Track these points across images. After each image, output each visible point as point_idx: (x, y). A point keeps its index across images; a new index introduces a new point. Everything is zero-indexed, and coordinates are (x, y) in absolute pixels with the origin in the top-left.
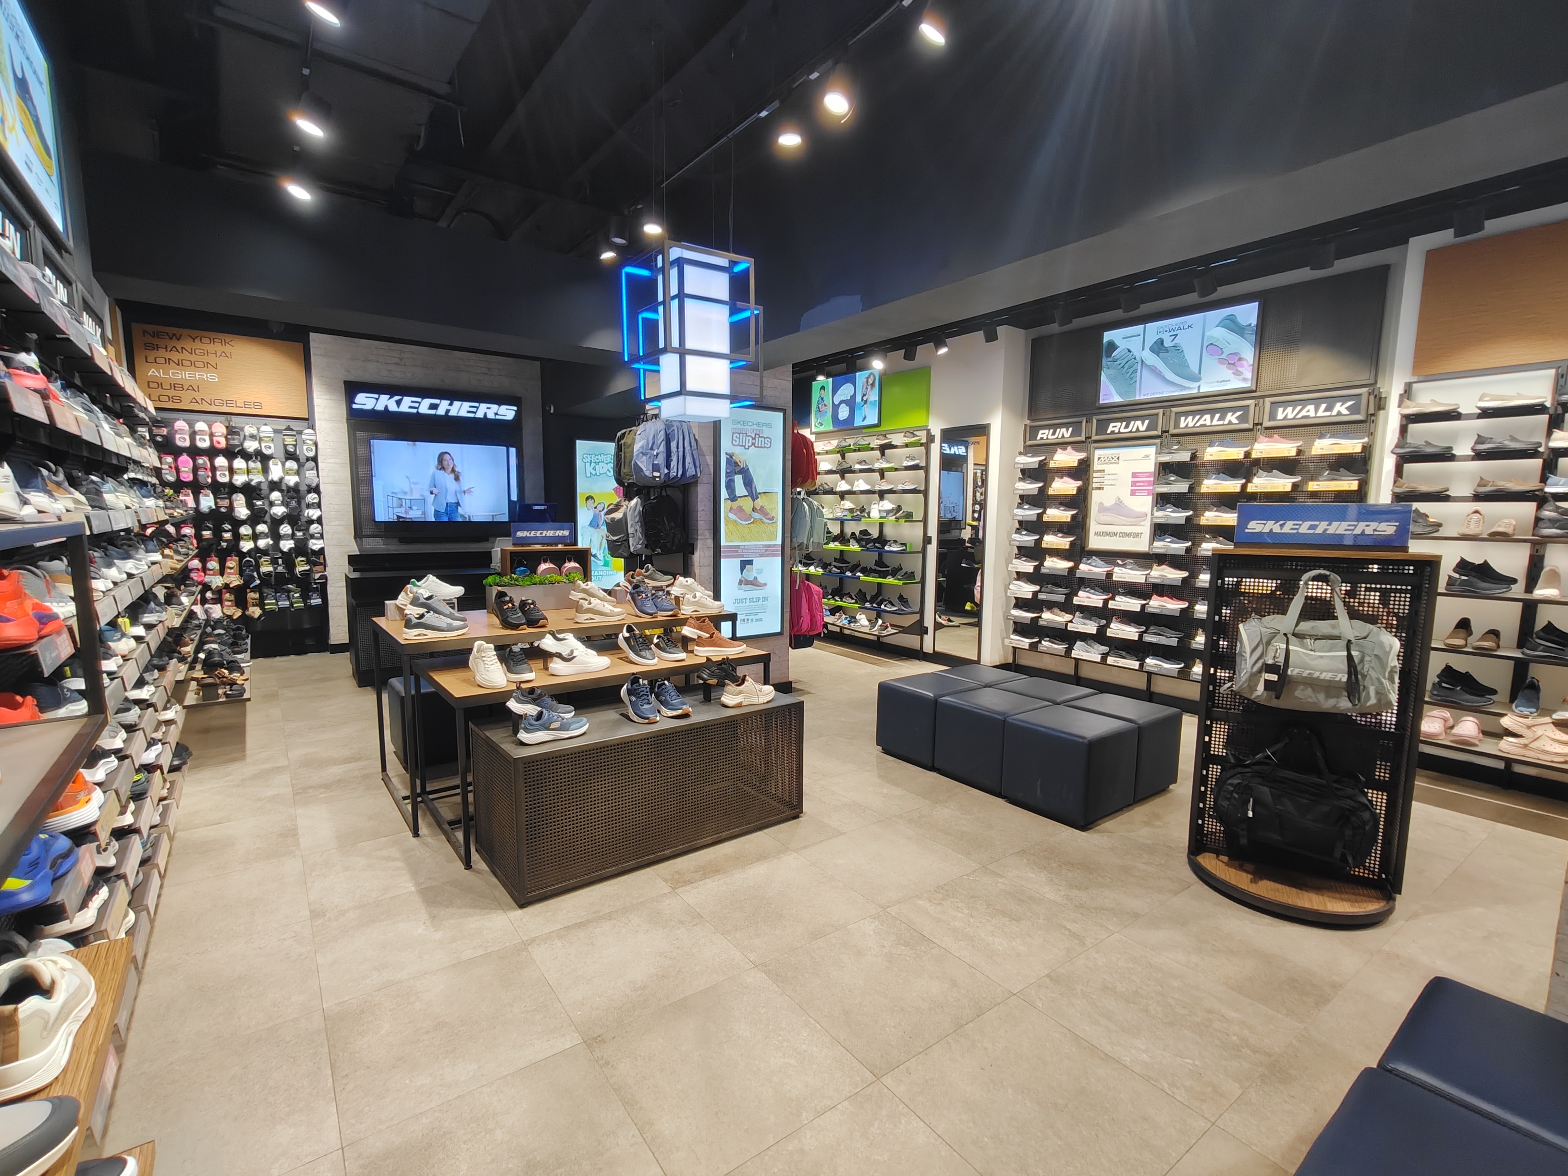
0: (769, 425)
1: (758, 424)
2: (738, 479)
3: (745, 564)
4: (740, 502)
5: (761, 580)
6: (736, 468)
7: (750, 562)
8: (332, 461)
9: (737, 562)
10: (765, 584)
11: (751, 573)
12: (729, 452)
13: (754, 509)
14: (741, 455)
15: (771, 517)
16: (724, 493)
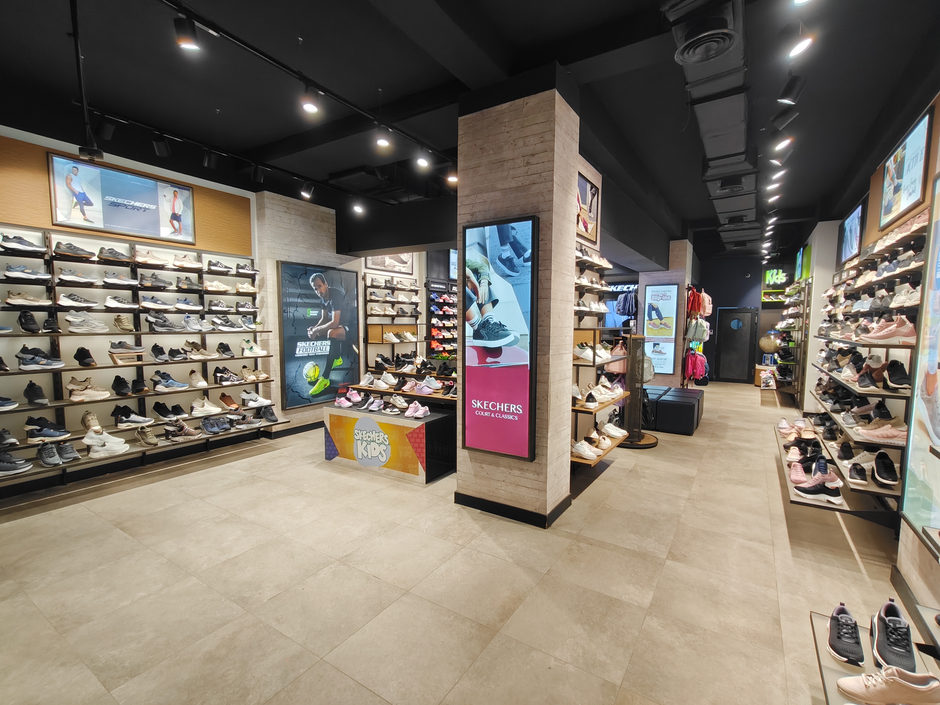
0: (670, 291)
1: (665, 291)
2: (654, 313)
3: (655, 345)
4: (653, 321)
5: (663, 351)
6: (652, 308)
7: (658, 344)
9: (651, 344)
10: (666, 353)
11: (657, 348)
12: (650, 303)
13: (661, 324)
14: (655, 304)
15: (670, 327)
16: (646, 318)
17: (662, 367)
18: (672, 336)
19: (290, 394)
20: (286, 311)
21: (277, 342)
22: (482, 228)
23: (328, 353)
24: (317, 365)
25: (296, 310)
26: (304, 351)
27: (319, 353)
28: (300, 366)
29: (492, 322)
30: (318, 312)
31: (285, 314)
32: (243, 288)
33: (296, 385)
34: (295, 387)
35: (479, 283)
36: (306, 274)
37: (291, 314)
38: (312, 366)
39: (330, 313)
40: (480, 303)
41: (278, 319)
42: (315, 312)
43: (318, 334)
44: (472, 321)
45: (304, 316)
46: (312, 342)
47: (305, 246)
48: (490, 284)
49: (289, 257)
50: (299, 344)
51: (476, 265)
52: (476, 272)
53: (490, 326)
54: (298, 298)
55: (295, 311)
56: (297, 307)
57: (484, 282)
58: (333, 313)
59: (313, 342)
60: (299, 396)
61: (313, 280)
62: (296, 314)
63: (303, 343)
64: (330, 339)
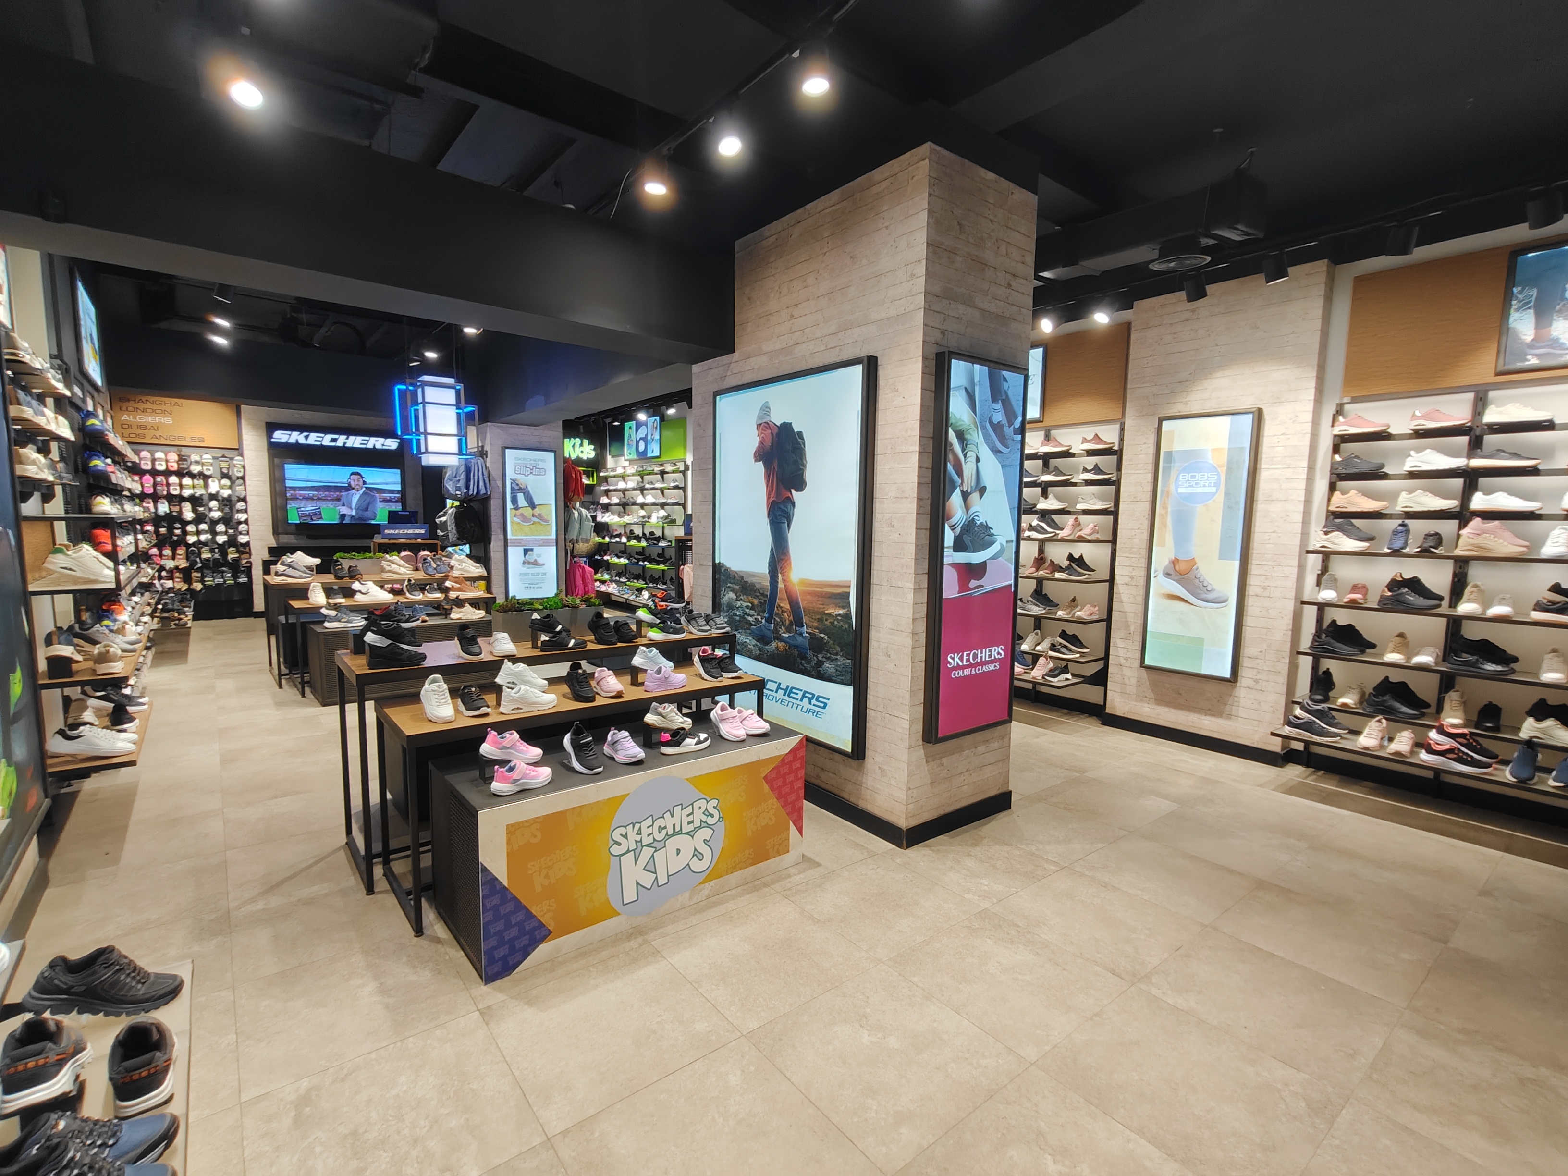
0: (543, 461)
1: (534, 460)
2: (520, 497)
3: (526, 551)
4: (521, 511)
5: (540, 561)
6: (518, 488)
7: (532, 550)
8: (256, 479)
9: (521, 550)
10: (544, 564)
11: (531, 557)
12: (513, 478)
13: (533, 515)
14: (522, 480)
15: (546, 521)
16: (509, 505)
17: (541, 588)
18: (551, 535)
22: (971, 364)
29: (978, 523)
35: (965, 456)
40: (965, 490)
44: (954, 520)
48: (978, 460)
51: (962, 425)
52: (961, 436)
53: (976, 529)
57: (971, 455)
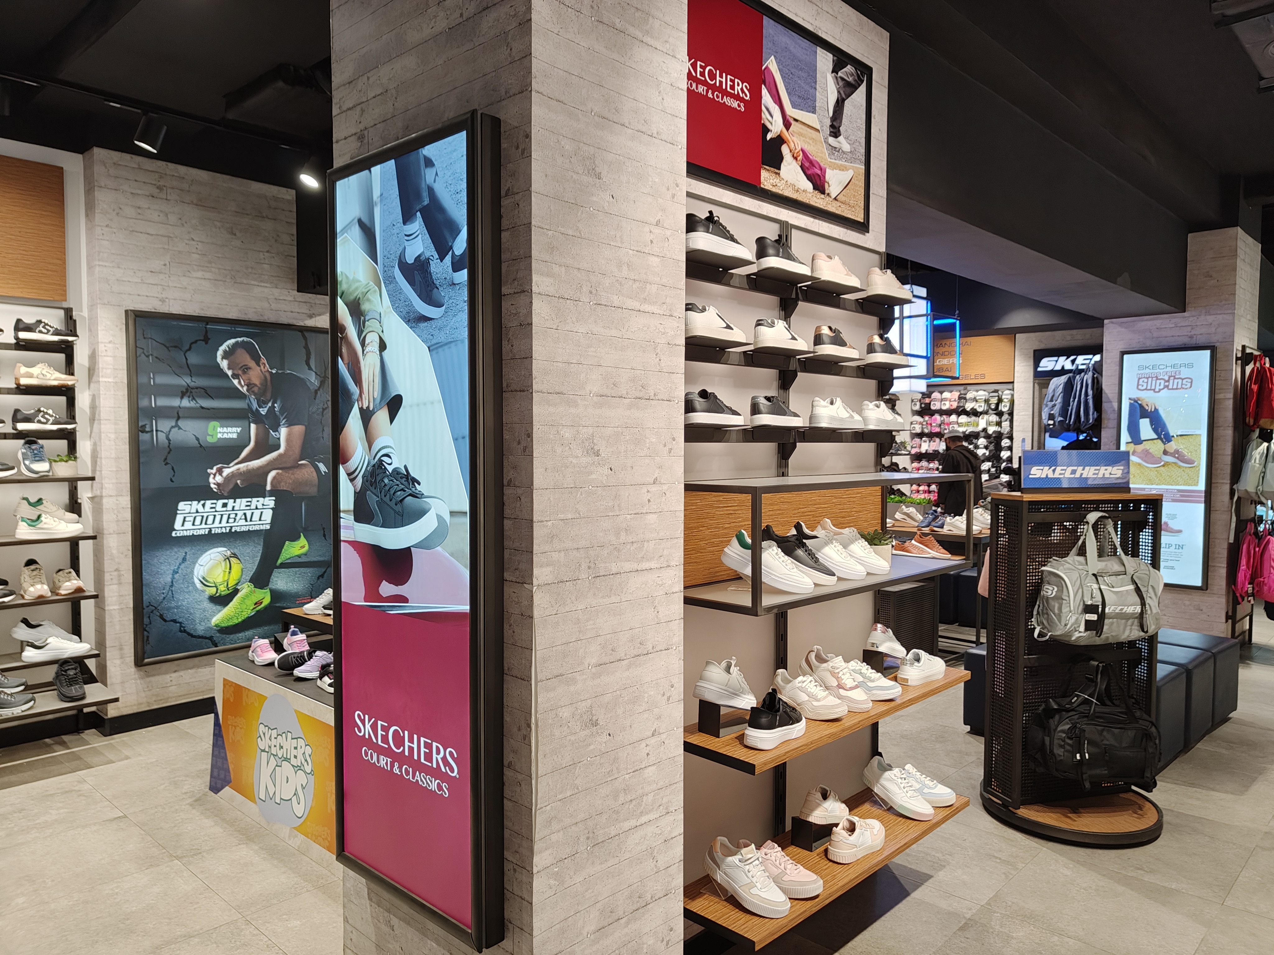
0: (1190, 366)
1: (1174, 366)
2: (1145, 426)
6: (1140, 410)
8: (1023, 413)
10: (1180, 531)
12: (1133, 397)
13: (1165, 453)
14: (1149, 399)
17: (1172, 568)
18: (1196, 484)
19: (156, 627)
20: (148, 429)
21: (126, 501)
22: (367, 171)
23: (268, 527)
24: (235, 556)
25: (177, 426)
26: (198, 521)
27: (240, 525)
28: (184, 560)
29: (390, 469)
30: (239, 430)
31: (144, 437)
32: (31, 376)
33: (173, 604)
34: (169, 609)
35: (363, 344)
36: (206, 340)
37: (162, 436)
38: (221, 558)
39: (276, 430)
40: (365, 407)
41: (128, 447)
42: (230, 429)
43: (239, 482)
44: (353, 463)
45: (197, 439)
46: (221, 502)
47: (208, 275)
48: (383, 346)
49: (163, 301)
50: (182, 505)
51: (357, 289)
52: (356, 310)
54: (182, 398)
55: (172, 427)
56: (179, 418)
57: (372, 339)
58: (283, 432)
59: (226, 501)
60: (181, 631)
61: (226, 355)
62: (176, 435)
63: (195, 503)
64: (272, 493)
